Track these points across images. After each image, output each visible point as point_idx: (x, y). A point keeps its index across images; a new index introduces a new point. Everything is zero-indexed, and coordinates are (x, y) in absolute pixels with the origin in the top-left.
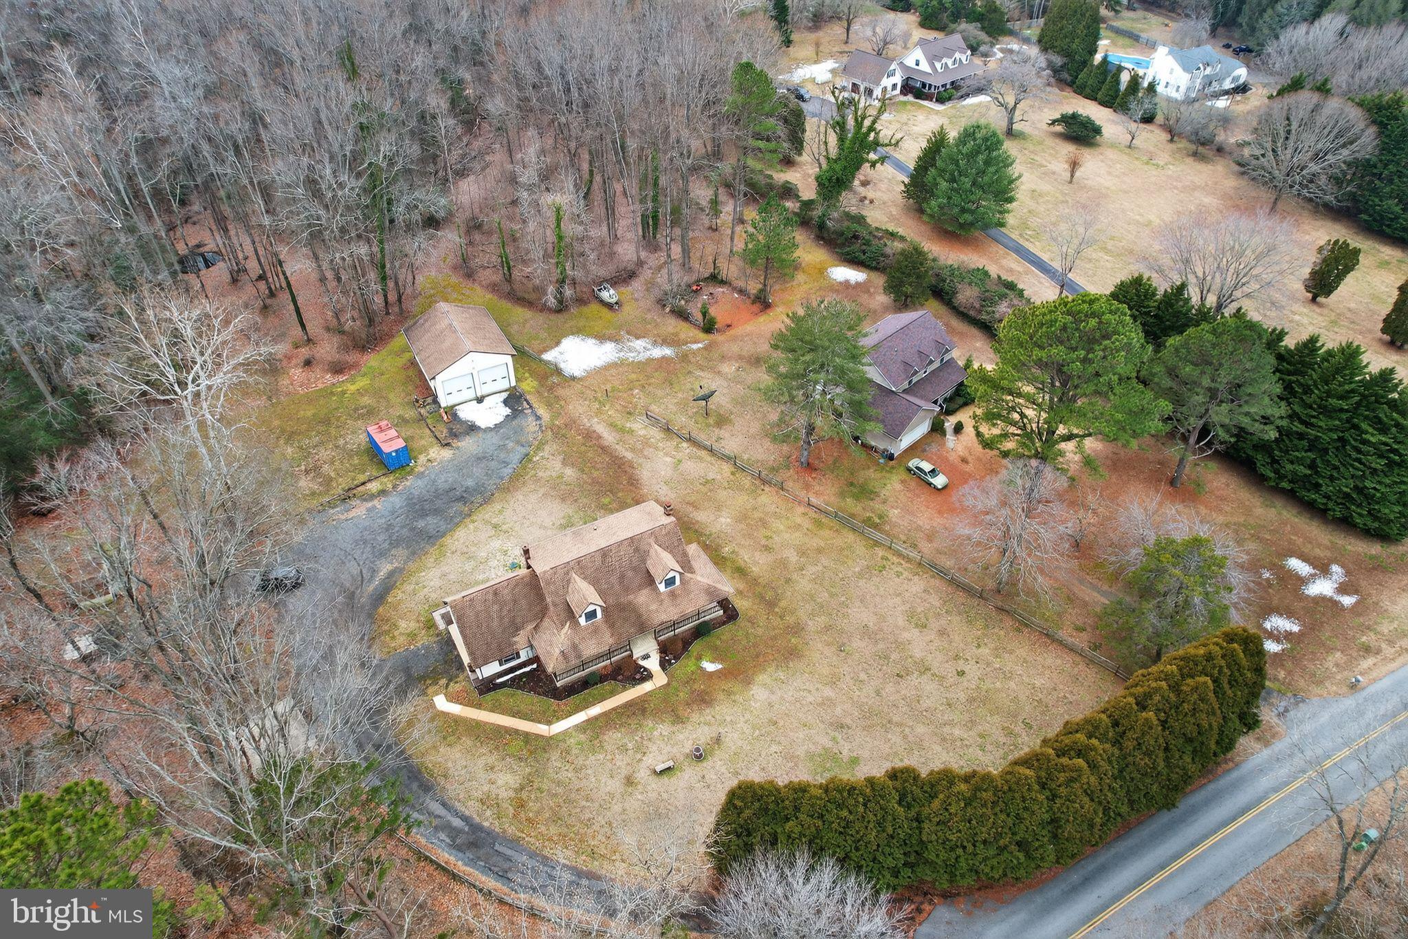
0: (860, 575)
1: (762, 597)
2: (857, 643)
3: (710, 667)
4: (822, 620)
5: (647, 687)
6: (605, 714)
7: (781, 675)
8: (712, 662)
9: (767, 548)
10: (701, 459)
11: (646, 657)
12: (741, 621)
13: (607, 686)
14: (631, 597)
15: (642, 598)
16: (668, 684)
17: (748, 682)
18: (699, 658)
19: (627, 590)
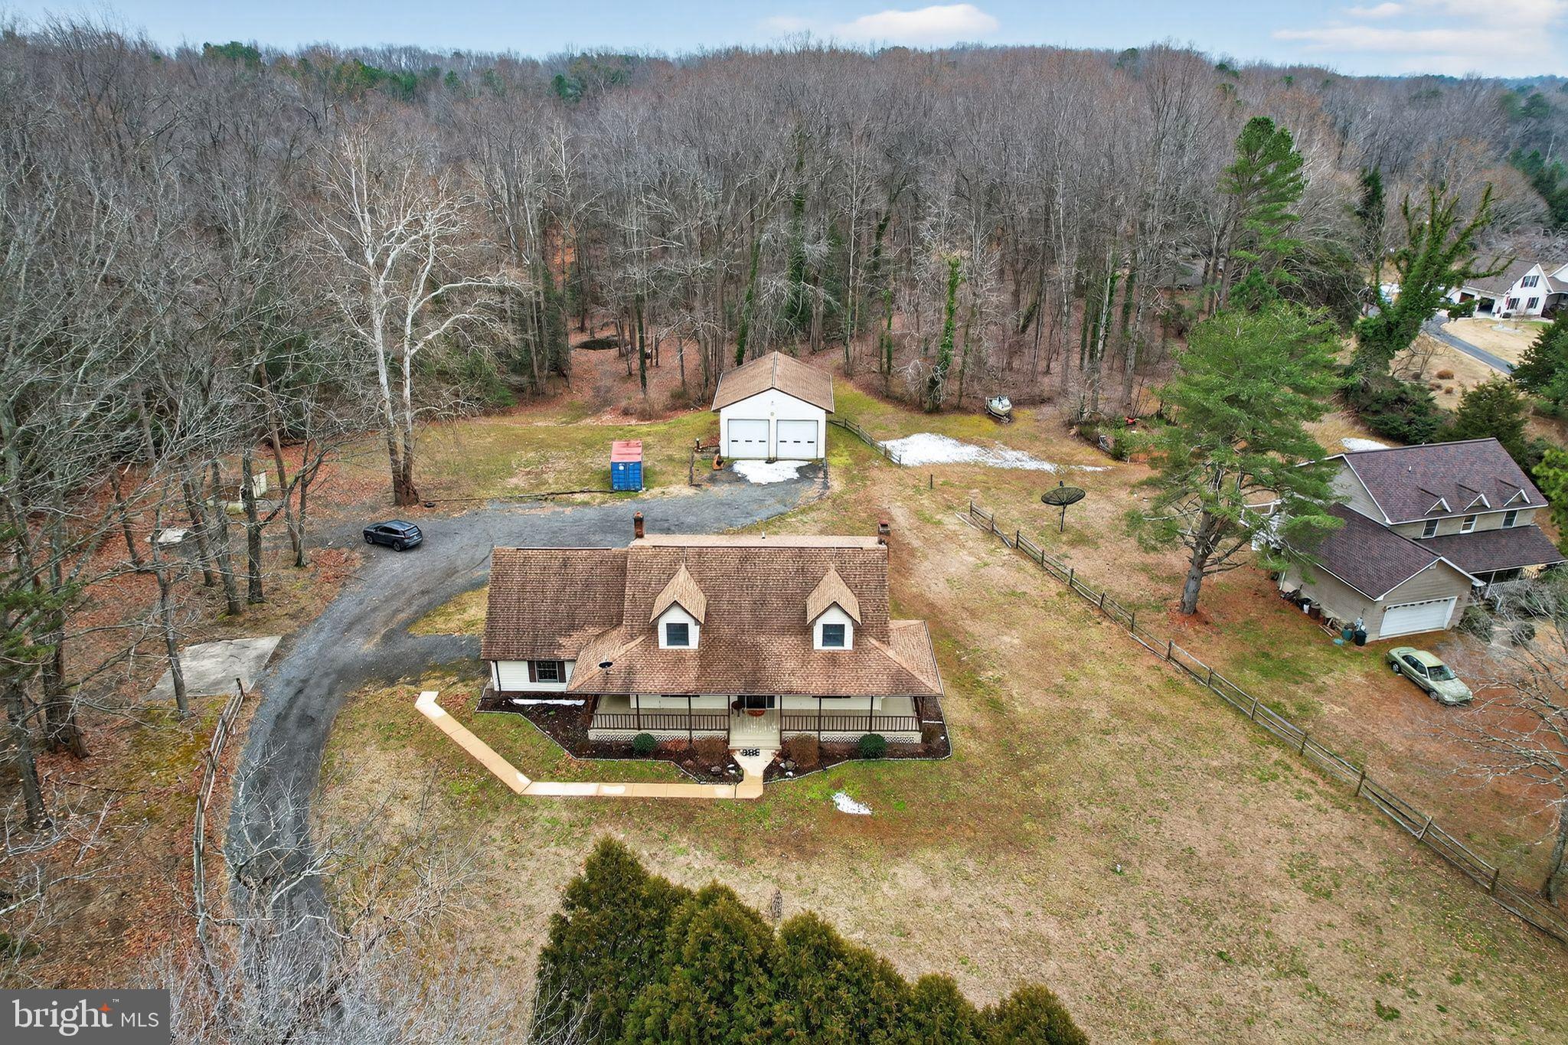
0: (1217, 773)
1: (1009, 748)
2: (1156, 870)
3: (845, 804)
4: (1101, 814)
5: (722, 791)
6: (625, 801)
7: (971, 866)
8: (856, 800)
9: (1061, 692)
10: (1020, 569)
11: (753, 753)
12: (944, 764)
13: (660, 765)
14: (762, 639)
15: (780, 648)
16: (759, 800)
17: (899, 852)
18: (838, 786)
19: (760, 626)
